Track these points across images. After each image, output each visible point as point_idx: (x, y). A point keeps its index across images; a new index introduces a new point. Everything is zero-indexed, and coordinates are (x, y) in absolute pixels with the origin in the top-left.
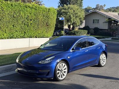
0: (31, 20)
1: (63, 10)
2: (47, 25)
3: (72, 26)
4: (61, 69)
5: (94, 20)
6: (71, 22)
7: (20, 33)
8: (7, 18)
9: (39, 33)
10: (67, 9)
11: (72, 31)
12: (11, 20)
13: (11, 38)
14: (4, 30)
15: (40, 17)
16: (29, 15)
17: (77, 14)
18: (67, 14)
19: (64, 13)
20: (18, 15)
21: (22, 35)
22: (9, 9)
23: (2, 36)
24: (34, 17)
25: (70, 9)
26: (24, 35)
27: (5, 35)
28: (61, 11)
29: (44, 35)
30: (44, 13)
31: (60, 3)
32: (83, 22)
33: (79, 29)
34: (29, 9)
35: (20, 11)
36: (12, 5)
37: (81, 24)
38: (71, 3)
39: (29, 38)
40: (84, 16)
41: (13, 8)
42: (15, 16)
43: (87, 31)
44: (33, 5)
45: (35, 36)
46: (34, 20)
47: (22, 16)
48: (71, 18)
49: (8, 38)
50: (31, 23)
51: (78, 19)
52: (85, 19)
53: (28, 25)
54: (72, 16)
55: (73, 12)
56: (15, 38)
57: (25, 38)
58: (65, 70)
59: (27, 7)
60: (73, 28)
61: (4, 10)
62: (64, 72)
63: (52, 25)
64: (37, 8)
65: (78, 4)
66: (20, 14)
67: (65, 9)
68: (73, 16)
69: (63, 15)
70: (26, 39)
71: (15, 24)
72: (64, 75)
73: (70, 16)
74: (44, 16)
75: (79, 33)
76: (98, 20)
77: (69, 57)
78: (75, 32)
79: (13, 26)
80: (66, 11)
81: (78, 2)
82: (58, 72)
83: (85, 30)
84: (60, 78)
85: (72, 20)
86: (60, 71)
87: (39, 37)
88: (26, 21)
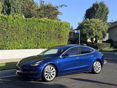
0: (43, 33)
1: (85, 24)
2: (59, 37)
3: (94, 39)
4: (49, 72)
6: (93, 35)
7: (34, 44)
8: (22, 31)
9: (52, 44)
10: (89, 22)
11: (94, 44)
12: (26, 33)
13: (26, 49)
14: (19, 41)
15: (52, 30)
16: (42, 28)
17: (99, 27)
18: (89, 28)
19: (86, 27)
20: (32, 28)
21: (36, 46)
22: (24, 23)
23: (18, 46)
24: (46, 30)
25: (92, 23)
27: (21, 45)
28: (83, 25)
30: (56, 26)
31: (85, 17)
32: (106, 35)
33: (103, 42)
34: (41, 23)
35: (33, 25)
36: (26, 20)
37: (104, 37)
38: (95, 17)
39: (42, 49)
40: (107, 29)
41: (28, 23)
42: (29, 29)
43: (110, 44)
44: (46, 20)
46: (46, 33)
47: (35, 30)
48: (93, 31)
49: (23, 49)
50: (44, 36)
52: (108, 32)
53: (41, 37)
54: (94, 29)
55: (94, 25)
56: (30, 49)
57: (38, 48)
58: (53, 73)
59: (39, 22)
60: (96, 41)
61: (20, 24)
62: (53, 74)
63: (64, 37)
64: (49, 22)
65: (103, 17)
66: (34, 28)
67: (88, 23)
68: (96, 30)
69: (85, 29)
70: (40, 49)
71: (29, 36)
72: (52, 77)
73: (92, 29)
74: (56, 29)
75: (101, 46)
77: (58, 62)
78: (97, 45)
79: (28, 38)
80: (89, 25)
81: (102, 16)
82: (45, 73)
83: (107, 43)
84: (48, 79)
85: (94, 33)
86: (49, 73)
88: (39, 33)
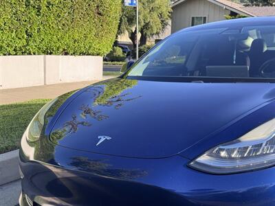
2: (100, 14)
5: (193, 18)
6: (139, 22)
7: (14, 34)
26: (25, 44)
29: (90, 47)
32: (167, 24)
40: (170, 9)
45: (61, 50)
51: (155, 15)
52: (172, 15)
60: (143, 40)
63: (112, 14)
68: (144, 8)
76: (205, 18)
87: (74, 54)
